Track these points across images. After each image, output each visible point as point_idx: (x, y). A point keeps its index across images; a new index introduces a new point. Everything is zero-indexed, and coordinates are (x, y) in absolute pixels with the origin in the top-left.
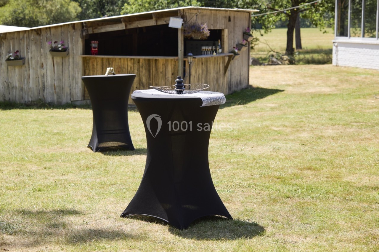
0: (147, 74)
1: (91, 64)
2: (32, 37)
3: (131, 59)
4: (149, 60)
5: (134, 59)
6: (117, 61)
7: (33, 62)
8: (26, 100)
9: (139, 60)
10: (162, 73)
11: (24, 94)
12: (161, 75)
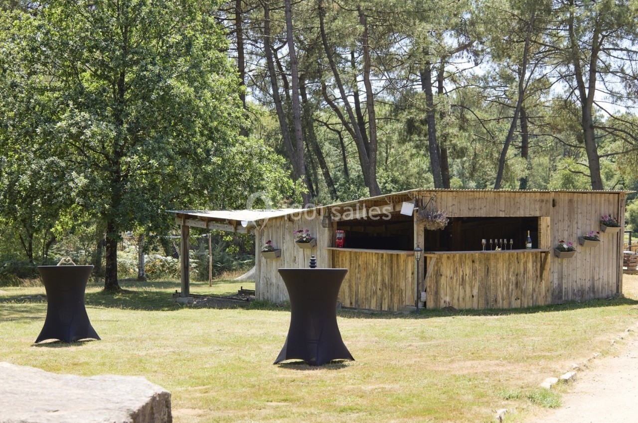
0: (389, 271)
1: (340, 259)
2: (287, 225)
3: (376, 253)
4: (392, 255)
5: (378, 254)
6: (363, 255)
7: (288, 254)
8: (281, 300)
9: (383, 254)
10: (402, 271)
11: (279, 293)
12: (402, 274)
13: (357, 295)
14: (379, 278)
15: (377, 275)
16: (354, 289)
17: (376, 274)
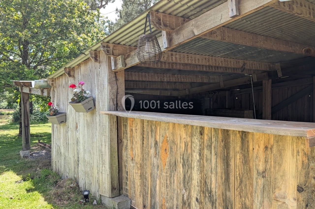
13: (153, 196)
14: (196, 176)
15: (191, 167)
16: (149, 183)
17: (187, 164)
